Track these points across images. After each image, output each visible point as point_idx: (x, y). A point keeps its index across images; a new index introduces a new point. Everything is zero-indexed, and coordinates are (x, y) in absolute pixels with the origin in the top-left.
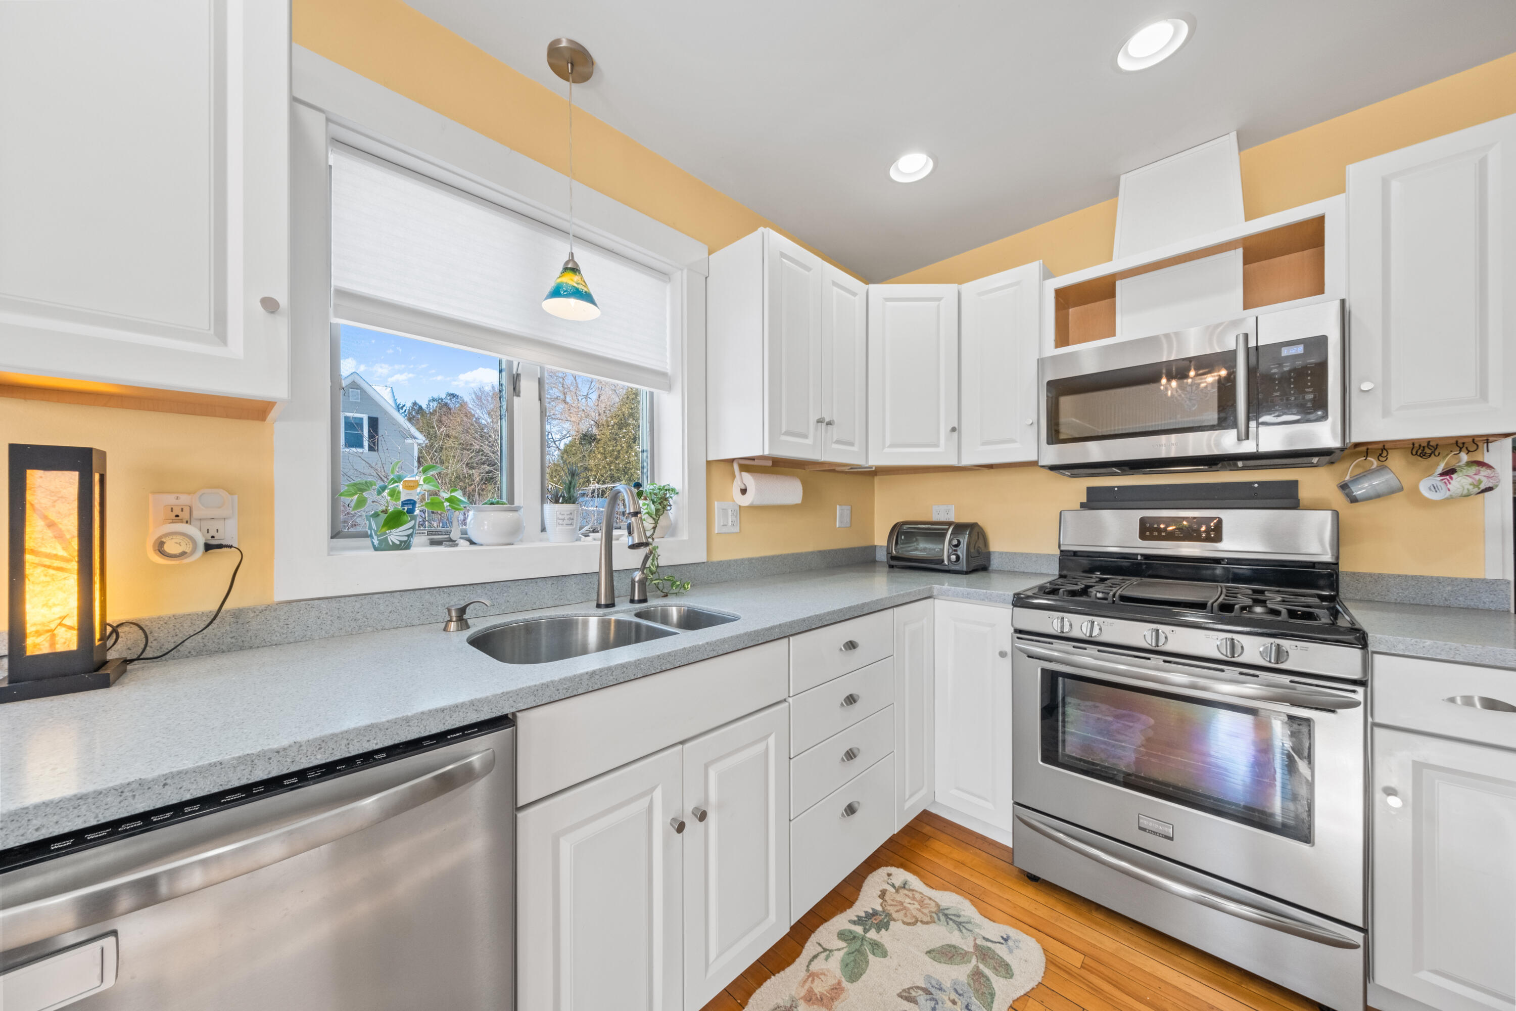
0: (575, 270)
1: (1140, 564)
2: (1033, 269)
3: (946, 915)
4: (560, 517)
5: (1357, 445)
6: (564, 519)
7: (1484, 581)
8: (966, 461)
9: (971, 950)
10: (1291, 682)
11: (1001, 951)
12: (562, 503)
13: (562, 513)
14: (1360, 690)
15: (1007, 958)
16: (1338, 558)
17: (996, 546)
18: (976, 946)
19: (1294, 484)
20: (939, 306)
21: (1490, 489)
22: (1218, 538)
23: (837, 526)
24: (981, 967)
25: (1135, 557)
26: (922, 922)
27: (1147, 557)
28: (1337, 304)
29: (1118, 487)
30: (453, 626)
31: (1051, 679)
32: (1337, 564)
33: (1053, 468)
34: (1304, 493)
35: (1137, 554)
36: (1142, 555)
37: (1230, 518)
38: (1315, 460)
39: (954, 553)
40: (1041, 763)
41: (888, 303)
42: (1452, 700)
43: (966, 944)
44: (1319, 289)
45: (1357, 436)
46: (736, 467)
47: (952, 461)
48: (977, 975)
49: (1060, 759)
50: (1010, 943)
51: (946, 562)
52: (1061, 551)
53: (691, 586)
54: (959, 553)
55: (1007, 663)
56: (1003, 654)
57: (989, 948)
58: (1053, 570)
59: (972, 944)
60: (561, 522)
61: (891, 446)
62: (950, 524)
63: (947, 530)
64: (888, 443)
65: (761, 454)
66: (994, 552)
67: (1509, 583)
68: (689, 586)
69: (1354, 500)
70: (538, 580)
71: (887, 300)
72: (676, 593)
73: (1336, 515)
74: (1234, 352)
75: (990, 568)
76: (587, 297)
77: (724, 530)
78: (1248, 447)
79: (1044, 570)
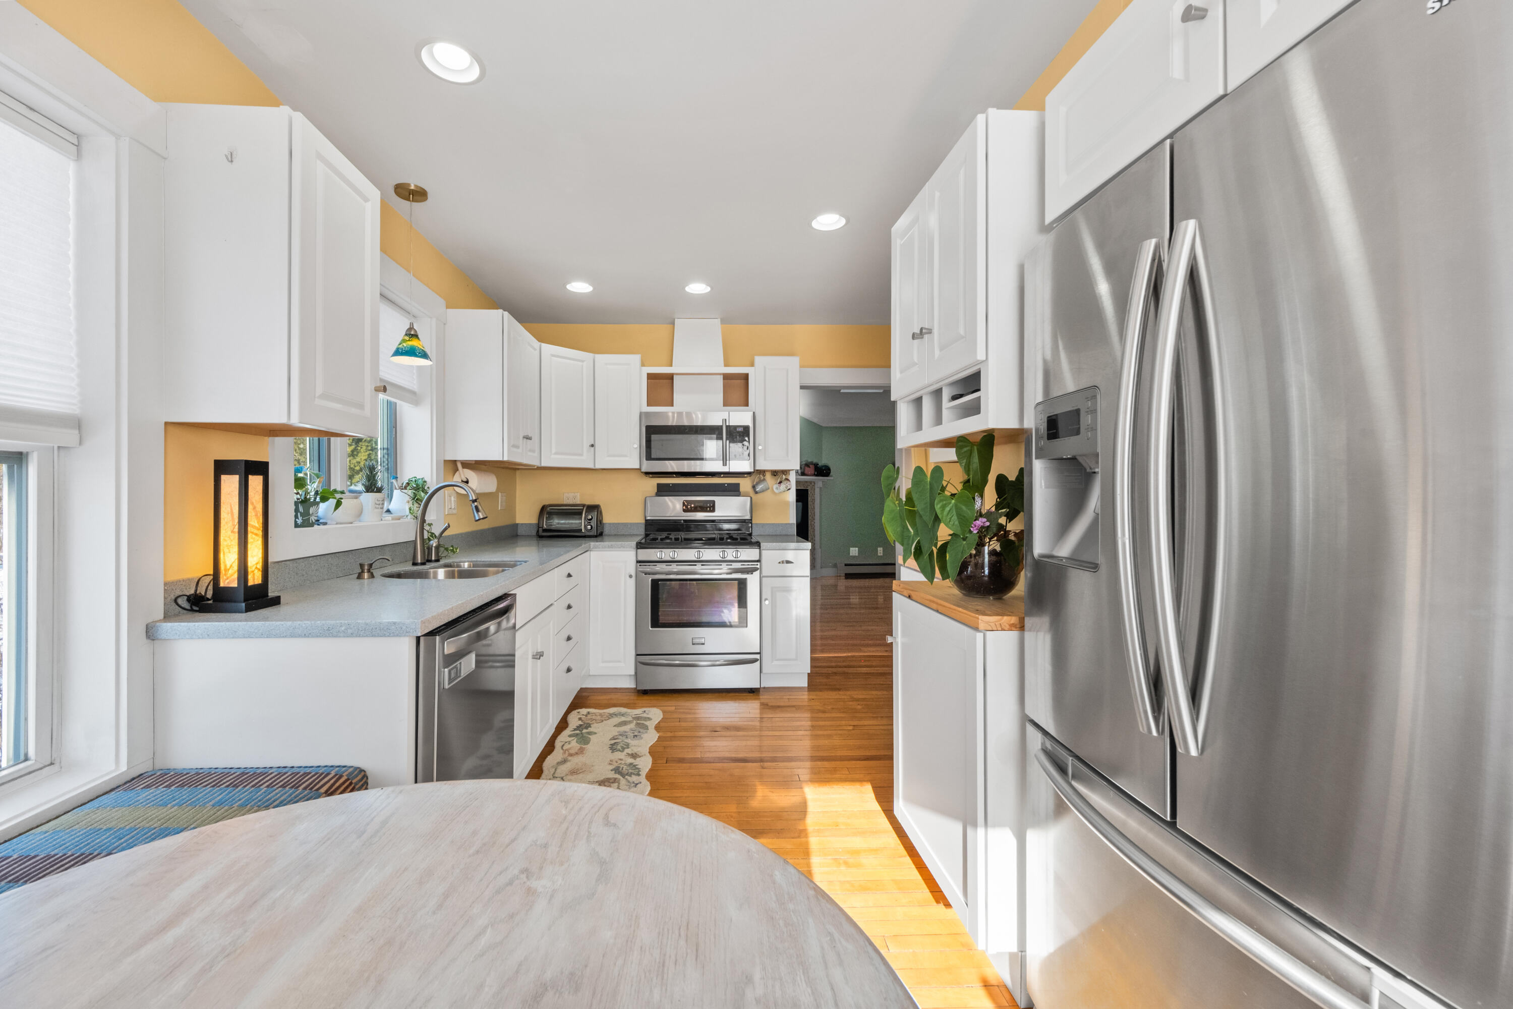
0: (416, 336)
1: (683, 525)
2: (636, 359)
3: (615, 715)
4: (378, 503)
5: (757, 470)
6: (379, 504)
7: (789, 524)
8: (598, 466)
9: (632, 719)
10: (742, 565)
11: (645, 715)
12: (376, 492)
13: (379, 499)
14: (759, 563)
15: (648, 716)
16: (752, 517)
17: (608, 519)
18: (633, 718)
19: (738, 485)
20: (582, 366)
21: (789, 489)
22: (713, 511)
23: (499, 509)
24: (639, 722)
25: (680, 521)
26: (605, 720)
27: (685, 521)
28: (752, 413)
29: (672, 484)
30: (366, 575)
31: (655, 584)
32: (751, 520)
33: (647, 473)
34: (742, 489)
35: (681, 520)
36: (684, 520)
37: (719, 500)
38: (746, 475)
39: (589, 524)
40: (651, 629)
41: (553, 358)
42: (780, 563)
43: (629, 719)
44: (747, 405)
45: (757, 468)
46: (459, 466)
47: (590, 465)
48: (638, 724)
49: (660, 624)
50: (646, 712)
51: (583, 531)
52: (646, 520)
53: (459, 550)
54: (591, 524)
55: (633, 580)
56: (631, 576)
57: (639, 717)
58: (642, 531)
59: (631, 718)
60: (377, 506)
61: (556, 453)
62: (584, 506)
63: (583, 510)
64: (553, 452)
65: (501, 459)
66: (606, 523)
67: (794, 524)
68: (458, 550)
69: (756, 493)
70: (374, 549)
71: (553, 356)
72: (445, 557)
73: (751, 498)
74: (722, 426)
75: (603, 534)
76: (425, 355)
77: (450, 512)
78: (726, 469)
79: (635, 532)
